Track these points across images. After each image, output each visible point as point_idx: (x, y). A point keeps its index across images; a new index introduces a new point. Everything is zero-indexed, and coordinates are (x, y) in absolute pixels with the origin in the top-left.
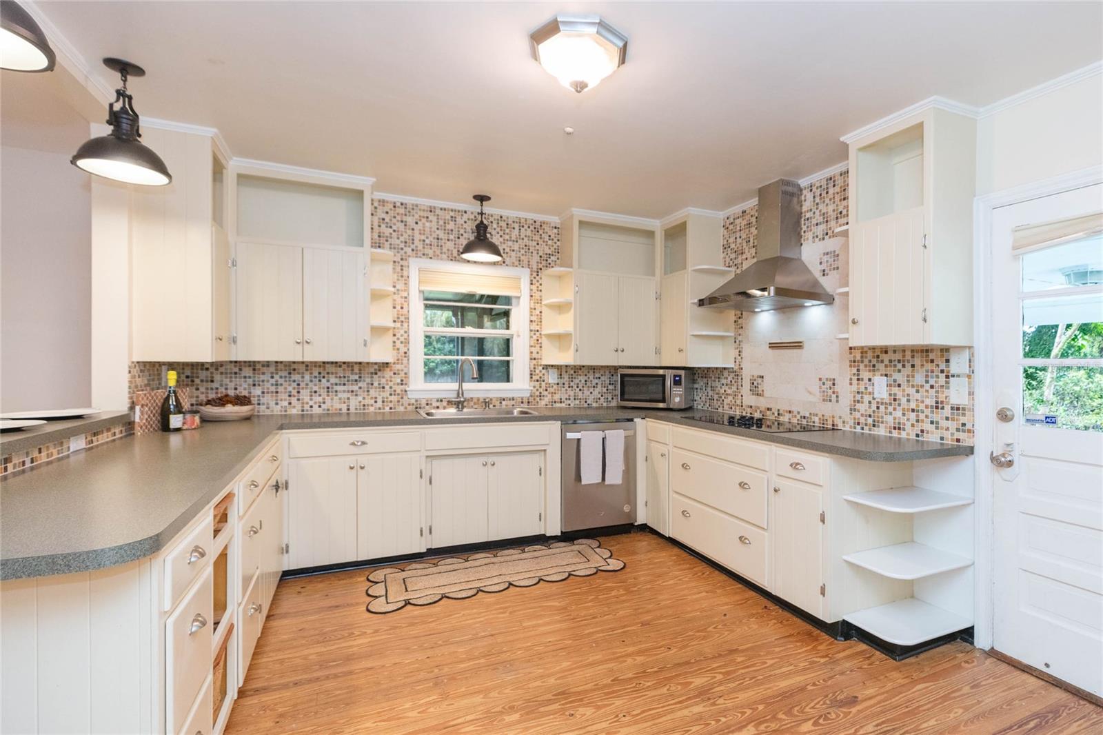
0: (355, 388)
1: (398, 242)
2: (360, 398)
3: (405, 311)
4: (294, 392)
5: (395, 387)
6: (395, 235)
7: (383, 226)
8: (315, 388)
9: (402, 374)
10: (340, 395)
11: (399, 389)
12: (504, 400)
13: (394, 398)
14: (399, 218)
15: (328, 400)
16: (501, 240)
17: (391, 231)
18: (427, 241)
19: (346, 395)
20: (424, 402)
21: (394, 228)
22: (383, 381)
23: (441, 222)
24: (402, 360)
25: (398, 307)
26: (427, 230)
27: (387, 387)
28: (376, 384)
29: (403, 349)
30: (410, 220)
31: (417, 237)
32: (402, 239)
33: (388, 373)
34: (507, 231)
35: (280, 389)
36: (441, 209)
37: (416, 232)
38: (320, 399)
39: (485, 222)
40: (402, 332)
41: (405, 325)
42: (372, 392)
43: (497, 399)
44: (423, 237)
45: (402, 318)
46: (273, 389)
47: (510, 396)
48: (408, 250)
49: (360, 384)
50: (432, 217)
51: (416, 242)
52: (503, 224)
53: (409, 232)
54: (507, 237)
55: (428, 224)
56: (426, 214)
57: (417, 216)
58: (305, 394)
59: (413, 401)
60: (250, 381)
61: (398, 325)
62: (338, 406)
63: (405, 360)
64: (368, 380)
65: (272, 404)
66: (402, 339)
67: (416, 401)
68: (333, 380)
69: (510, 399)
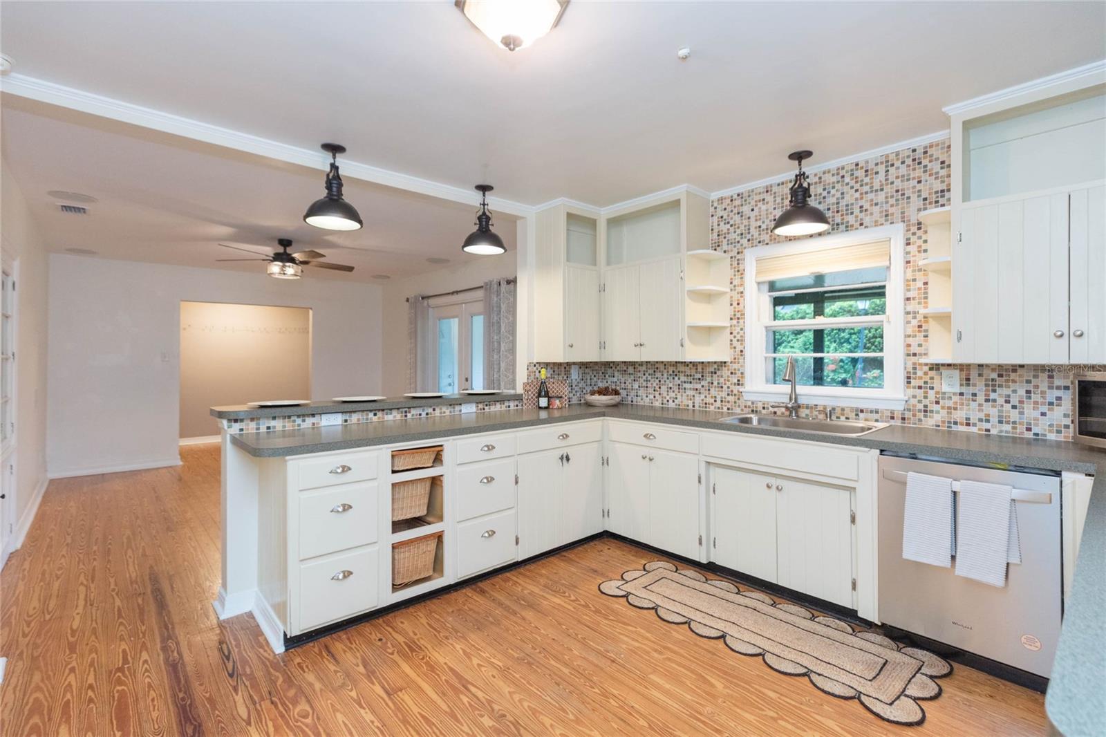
0: (699, 386)
1: (734, 236)
2: (702, 396)
3: (741, 305)
4: (657, 388)
5: (733, 387)
6: (732, 229)
7: (722, 224)
8: (671, 385)
9: (739, 374)
10: (689, 392)
11: (735, 389)
12: (862, 411)
13: (731, 398)
14: (735, 211)
15: (679, 396)
16: (857, 195)
17: (728, 226)
18: (764, 227)
19: (692, 393)
20: (760, 406)
21: (732, 222)
22: (722, 380)
23: (779, 200)
24: (738, 359)
25: (735, 304)
26: (763, 213)
27: (725, 387)
28: (715, 383)
29: (739, 348)
30: (746, 209)
31: (754, 224)
32: (739, 231)
33: (725, 372)
34: (867, 180)
35: (649, 384)
36: (779, 185)
37: (753, 219)
38: (673, 395)
40: (738, 330)
41: (741, 321)
42: (712, 390)
43: (852, 409)
44: (759, 223)
45: (738, 315)
46: (644, 384)
47: (873, 406)
48: (744, 241)
49: (703, 383)
50: (769, 198)
51: (753, 230)
52: (860, 173)
53: (746, 222)
54: (866, 188)
55: (764, 207)
56: (761, 197)
57: (753, 203)
58: (664, 388)
59: (749, 404)
60: (632, 377)
61: (735, 322)
62: (685, 402)
63: (741, 361)
64: (709, 379)
65: (644, 397)
66: (738, 337)
67: (753, 403)
68: (683, 378)
69: (871, 412)
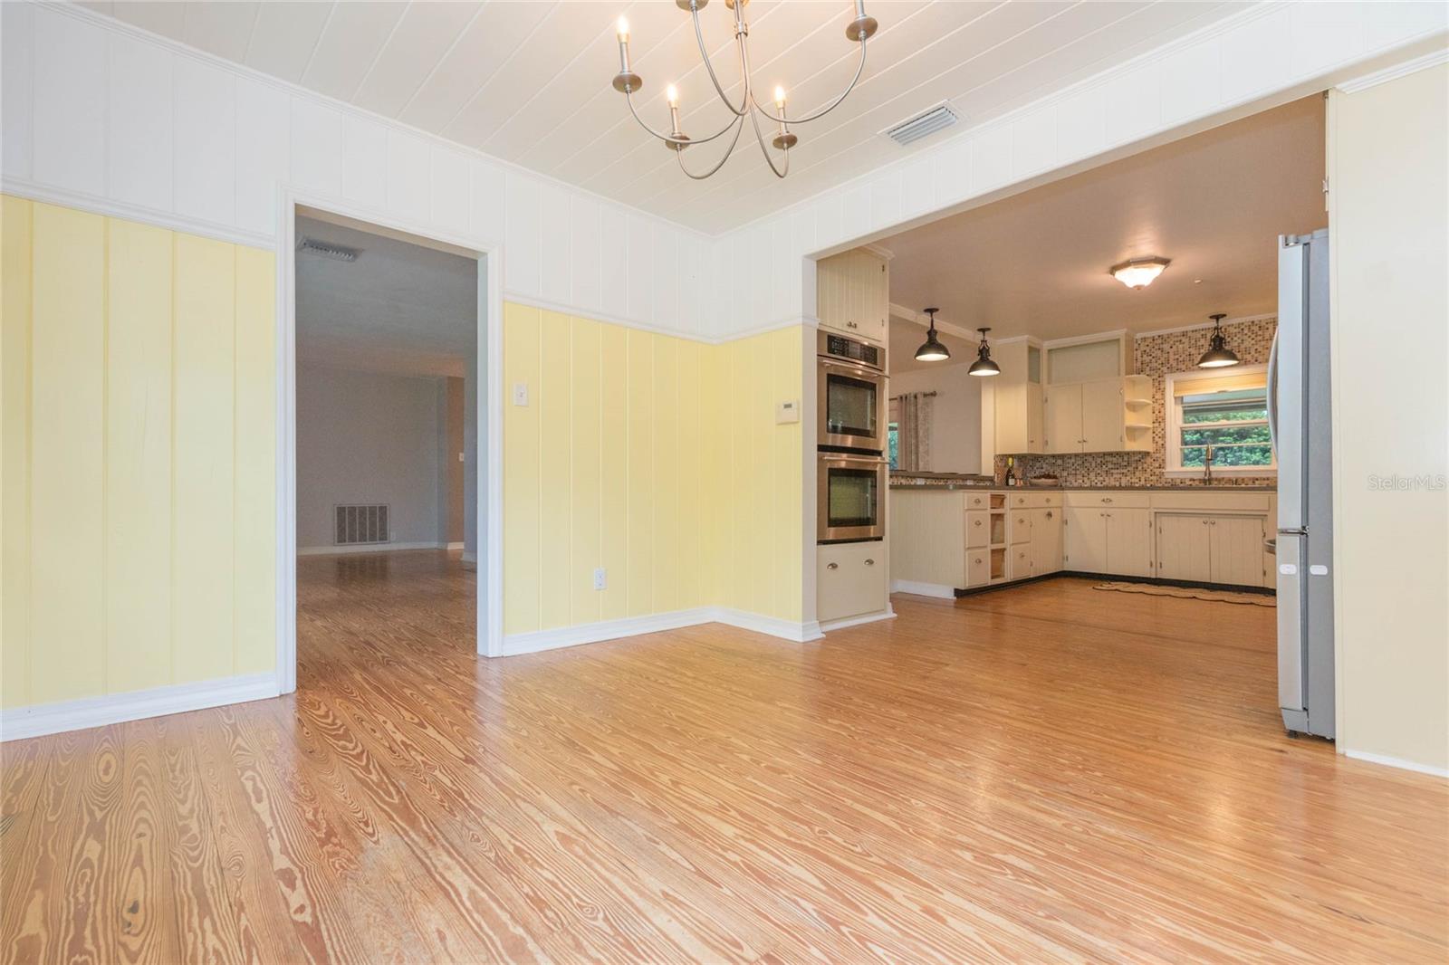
0: (1125, 471)
1: (1155, 364)
2: (1128, 478)
3: (1162, 414)
4: (1086, 474)
5: (1155, 470)
6: (1153, 360)
7: (1145, 356)
8: (1099, 471)
9: (1160, 460)
10: (1115, 476)
11: (1157, 471)
12: (1257, 479)
13: (1154, 478)
14: (1157, 347)
15: (1107, 479)
16: (1253, 342)
17: (1150, 358)
18: (1181, 359)
19: (1119, 476)
20: (1178, 481)
21: (1153, 355)
22: (1145, 465)
23: (1193, 342)
24: (1160, 450)
25: (1157, 412)
26: (1181, 351)
27: (1149, 470)
28: (1140, 468)
29: (1161, 442)
30: (1166, 347)
31: (1172, 357)
32: (1160, 362)
33: (1149, 460)
34: (1260, 333)
35: (1078, 472)
36: (1193, 331)
37: (1171, 354)
38: (1101, 478)
39: (1221, 335)
40: (1160, 430)
41: (1162, 424)
42: (1137, 473)
43: (1250, 479)
44: (1177, 357)
45: (1160, 420)
46: (1073, 472)
47: (1264, 476)
48: (1165, 369)
49: (1129, 468)
50: (1184, 340)
51: (1171, 361)
52: (1255, 328)
53: (1166, 355)
54: (1260, 338)
55: (1181, 346)
56: (1179, 339)
57: (1172, 342)
58: (1092, 475)
59: (1170, 480)
60: (1061, 468)
61: (1157, 425)
62: (1113, 483)
63: (1162, 451)
64: (1134, 465)
65: (1073, 481)
66: (1160, 435)
67: (1172, 480)
68: (1110, 466)
69: (1264, 479)
